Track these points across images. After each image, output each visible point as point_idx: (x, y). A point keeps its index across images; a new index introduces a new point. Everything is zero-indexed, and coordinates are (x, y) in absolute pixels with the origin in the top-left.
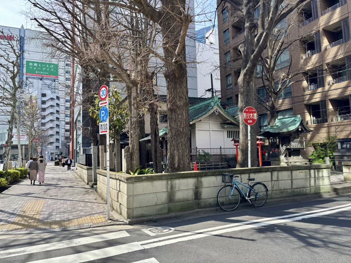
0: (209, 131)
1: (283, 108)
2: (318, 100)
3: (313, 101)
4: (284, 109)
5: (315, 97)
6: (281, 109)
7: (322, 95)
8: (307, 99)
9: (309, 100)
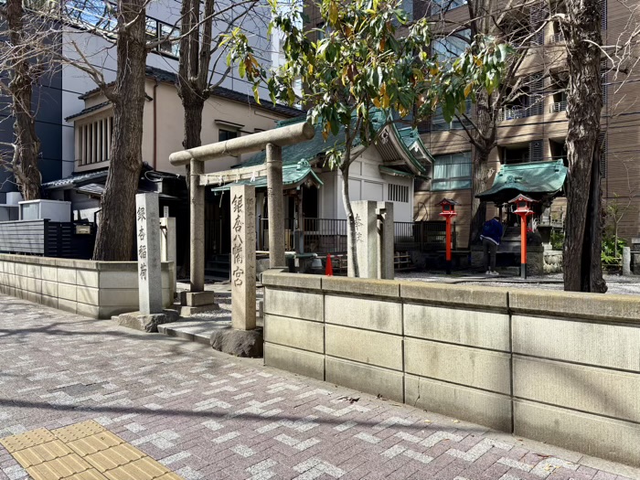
0: (360, 180)
1: (449, 149)
2: (526, 138)
3: (517, 140)
4: (451, 151)
5: (520, 133)
6: (446, 152)
7: (536, 129)
8: (504, 135)
9: (508, 137)
